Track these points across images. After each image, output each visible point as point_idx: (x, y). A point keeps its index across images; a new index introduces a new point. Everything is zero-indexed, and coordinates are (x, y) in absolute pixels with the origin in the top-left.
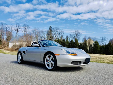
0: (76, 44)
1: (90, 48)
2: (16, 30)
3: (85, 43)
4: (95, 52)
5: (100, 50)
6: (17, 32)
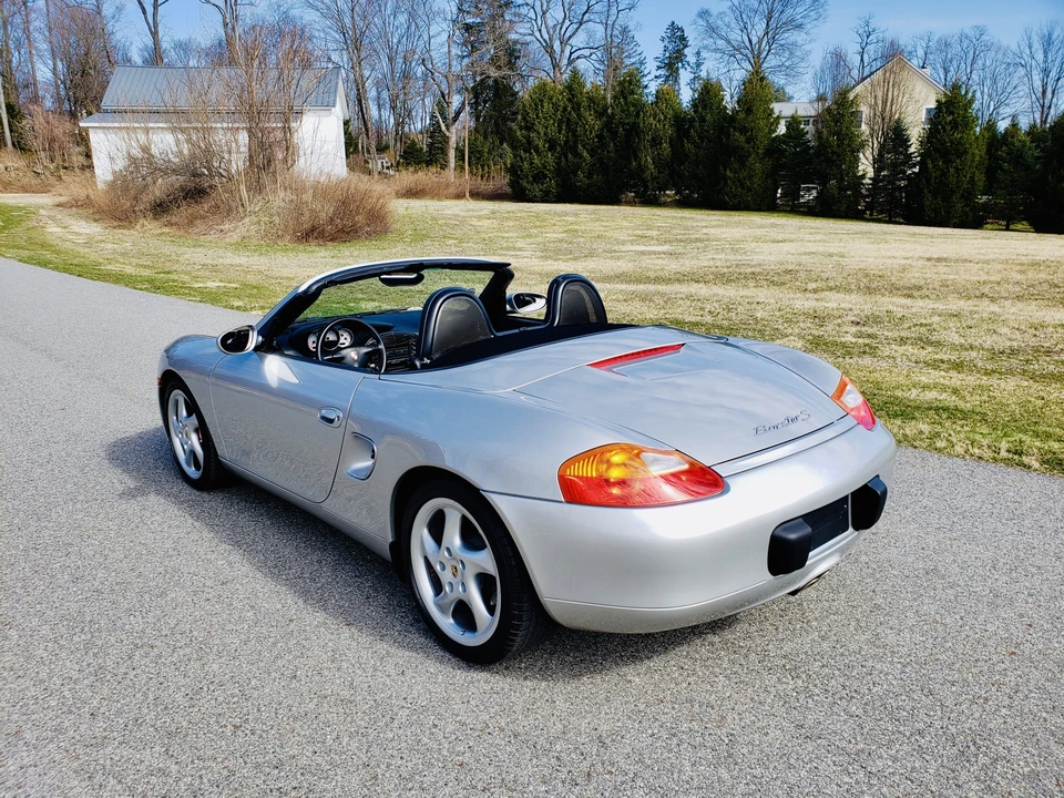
0: (743, 130)
1: (879, 163)
3: (838, 113)
4: (928, 200)
5: (980, 179)
6: (155, 15)
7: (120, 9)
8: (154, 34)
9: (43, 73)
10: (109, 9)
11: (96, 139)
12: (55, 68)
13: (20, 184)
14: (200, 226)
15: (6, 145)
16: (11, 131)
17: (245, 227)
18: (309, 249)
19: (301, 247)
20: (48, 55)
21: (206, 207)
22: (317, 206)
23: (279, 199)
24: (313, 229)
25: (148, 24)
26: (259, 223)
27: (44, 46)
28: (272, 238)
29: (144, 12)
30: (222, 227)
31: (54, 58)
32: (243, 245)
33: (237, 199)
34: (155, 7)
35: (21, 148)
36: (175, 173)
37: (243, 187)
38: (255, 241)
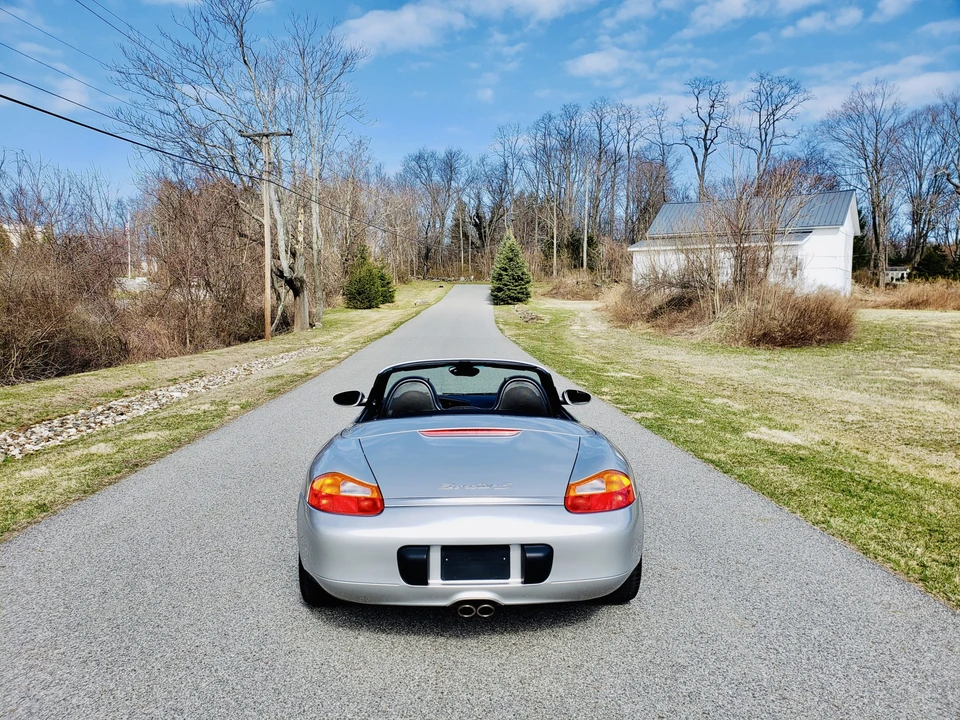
2: (693, 143)
6: (704, 162)
7: (679, 161)
8: (701, 176)
9: (620, 212)
10: (671, 161)
11: (637, 260)
12: (627, 208)
13: (583, 294)
14: (679, 327)
15: (582, 266)
16: (588, 255)
17: (710, 331)
18: (756, 352)
19: (751, 350)
20: (624, 200)
21: (686, 314)
22: (778, 314)
23: (745, 307)
24: (765, 335)
25: (698, 169)
26: (722, 327)
27: (622, 194)
28: (728, 341)
29: (696, 161)
30: (693, 330)
31: (628, 202)
32: (701, 346)
33: (711, 307)
34: (705, 156)
35: (591, 268)
36: (671, 285)
37: (717, 297)
38: (713, 343)
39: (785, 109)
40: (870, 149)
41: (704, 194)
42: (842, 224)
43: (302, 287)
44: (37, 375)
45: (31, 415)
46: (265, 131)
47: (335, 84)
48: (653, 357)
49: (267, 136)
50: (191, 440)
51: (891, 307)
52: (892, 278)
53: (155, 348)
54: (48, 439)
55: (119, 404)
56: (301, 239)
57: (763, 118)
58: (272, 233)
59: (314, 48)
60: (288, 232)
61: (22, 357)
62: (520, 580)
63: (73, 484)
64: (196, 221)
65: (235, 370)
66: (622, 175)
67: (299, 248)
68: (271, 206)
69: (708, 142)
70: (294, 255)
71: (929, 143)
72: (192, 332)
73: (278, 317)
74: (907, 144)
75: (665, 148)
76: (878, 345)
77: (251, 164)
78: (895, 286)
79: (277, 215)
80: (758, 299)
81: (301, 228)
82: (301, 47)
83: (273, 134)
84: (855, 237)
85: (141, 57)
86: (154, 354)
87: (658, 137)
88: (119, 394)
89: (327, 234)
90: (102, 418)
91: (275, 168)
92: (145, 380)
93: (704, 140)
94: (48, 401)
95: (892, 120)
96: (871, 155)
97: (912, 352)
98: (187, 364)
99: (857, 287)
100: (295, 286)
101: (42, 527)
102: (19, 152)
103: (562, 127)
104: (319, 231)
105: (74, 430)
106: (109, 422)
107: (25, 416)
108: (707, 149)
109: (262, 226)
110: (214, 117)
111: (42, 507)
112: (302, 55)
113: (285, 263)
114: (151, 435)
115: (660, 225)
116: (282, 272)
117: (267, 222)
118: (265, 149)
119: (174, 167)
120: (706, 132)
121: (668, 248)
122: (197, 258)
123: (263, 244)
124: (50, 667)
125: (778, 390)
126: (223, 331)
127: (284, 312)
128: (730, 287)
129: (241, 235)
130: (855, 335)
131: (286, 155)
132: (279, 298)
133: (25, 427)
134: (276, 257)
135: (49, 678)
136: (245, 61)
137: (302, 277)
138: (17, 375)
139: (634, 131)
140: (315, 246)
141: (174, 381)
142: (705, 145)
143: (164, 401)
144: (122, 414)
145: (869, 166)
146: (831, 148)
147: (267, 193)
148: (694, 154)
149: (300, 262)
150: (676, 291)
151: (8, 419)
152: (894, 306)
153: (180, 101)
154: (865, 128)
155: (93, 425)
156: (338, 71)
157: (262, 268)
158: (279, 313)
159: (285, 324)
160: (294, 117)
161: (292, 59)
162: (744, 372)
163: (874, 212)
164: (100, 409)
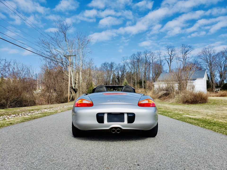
2: (168, 60)
6: (170, 64)
7: (164, 64)
8: (170, 67)
9: (151, 76)
10: (162, 64)
11: (155, 85)
14: (166, 100)
15: (142, 87)
16: (144, 85)
17: (173, 100)
18: (185, 105)
21: (167, 97)
22: (189, 96)
23: (182, 95)
24: (187, 101)
26: (176, 99)
27: (151, 71)
28: (178, 103)
29: (168, 64)
30: (169, 100)
31: (153, 73)
32: (172, 104)
33: (173, 95)
34: (170, 63)
35: (145, 88)
36: (164, 90)
37: (175, 93)
38: (174, 103)
39: (188, 52)
40: (209, 61)
41: (171, 71)
42: (203, 77)
43: (77, 91)
44: (13, 107)
45: (11, 113)
46: (70, 55)
47: (86, 46)
48: (160, 105)
49: (70, 56)
50: (48, 115)
51: (217, 97)
52: (216, 90)
53: (42, 103)
54: (14, 117)
55: (32, 112)
56: (77, 80)
57: (184, 54)
58: (70, 78)
59: (81, 38)
60: (74, 78)
61: (11, 103)
62: (127, 122)
63: (19, 121)
64: (53, 75)
65: (60, 107)
66: (151, 67)
67: (77, 82)
68: (70, 72)
69: (171, 60)
70: (75, 83)
71: (222, 59)
72: (51, 100)
73: (71, 98)
74: (217, 59)
75: (161, 61)
76: (214, 103)
77: (66, 63)
78: (217, 92)
79: (72, 74)
80: (185, 93)
81: (77, 77)
82: (78, 38)
83: (71, 56)
84: (207, 81)
85: (43, 40)
86: (41, 104)
87: (159, 58)
88: (32, 110)
89: (83, 80)
90: (28, 114)
91: (72, 63)
92: (39, 108)
93: (170, 59)
94: (15, 111)
95: (213, 54)
96: (209, 62)
97: (223, 105)
98: (49, 106)
99: (208, 92)
100: (75, 91)
101: (10, 126)
102: (14, 60)
103: (137, 57)
104: (81, 78)
105: (21, 115)
106: (29, 114)
107: (10, 113)
108: (171, 61)
109: (68, 77)
110: (58, 52)
111: (11, 124)
112: (79, 39)
113: (73, 85)
114: (39, 115)
115: (161, 77)
116: (72, 87)
117: (69, 76)
118: (69, 59)
119: (49, 63)
120: (170, 57)
121: (163, 83)
122: (53, 83)
123: (68, 81)
124: (8, 145)
125: (191, 110)
126: (58, 101)
127: (72, 97)
128: (178, 91)
129: (63, 79)
130: (208, 102)
131: (74, 61)
132: (71, 93)
133: (9, 115)
134: (71, 84)
135: (7, 147)
136: (66, 41)
137: (77, 88)
138: (9, 107)
139: (154, 57)
140: (80, 82)
141: (46, 108)
142: (170, 60)
143: (43, 111)
144: (33, 113)
145: (209, 64)
146: (200, 60)
147: (70, 69)
148: (168, 62)
149: (77, 85)
150: (165, 92)
151: (6, 114)
152: (217, 96)
153: (51, 49)
154: (207, 56)
155: (25, 115)
156: (86, 43)
157: (68, 86)
158: (71, 97)
159: (73, 99)
160: (76, 53)
161: (76, 41)
162: (182, 108)
163: (211, 75)
164: (27, 112)
